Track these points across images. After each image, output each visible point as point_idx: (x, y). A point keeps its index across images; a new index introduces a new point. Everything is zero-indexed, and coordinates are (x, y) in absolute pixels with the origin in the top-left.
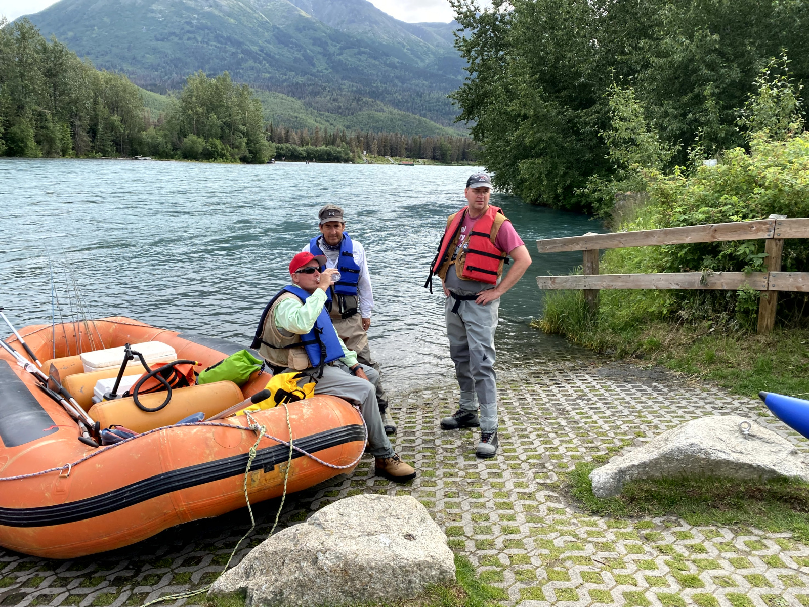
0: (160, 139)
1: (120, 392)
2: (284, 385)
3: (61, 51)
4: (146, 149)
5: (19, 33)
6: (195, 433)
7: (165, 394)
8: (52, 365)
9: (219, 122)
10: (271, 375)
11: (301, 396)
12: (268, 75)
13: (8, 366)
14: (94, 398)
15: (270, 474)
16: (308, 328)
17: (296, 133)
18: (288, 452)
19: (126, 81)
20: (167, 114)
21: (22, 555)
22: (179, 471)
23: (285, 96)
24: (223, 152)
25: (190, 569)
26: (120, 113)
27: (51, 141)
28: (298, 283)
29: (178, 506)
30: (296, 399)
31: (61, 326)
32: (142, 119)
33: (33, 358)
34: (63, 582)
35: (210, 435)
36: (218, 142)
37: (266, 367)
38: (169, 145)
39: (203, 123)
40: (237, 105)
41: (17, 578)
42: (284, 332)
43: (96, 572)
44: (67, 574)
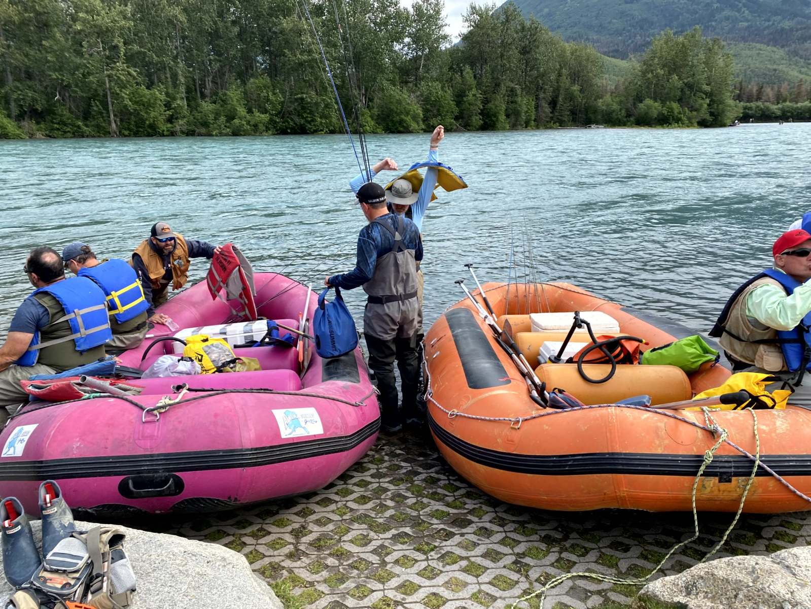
0: (615, 107)
1: (564, 357)
2: (750, 386)
3: (536, 28)
4: (600, 117)
5: (504, 16)
6: (646, 419)
7: (608, 368)
8: (506, 321)
9: (680, 84)
10: (730, 372)
11: (769, 403)
12: (746, 24)
13: (472, 316)
14: (540, 357)
15: (724, 486)
16: (792, 325)
17: (772, 89)
18: (752, 467)
19: (591, 50)
20: (625, 80)
21: (470, 485)
22: (625, 454)
23: (763, 46)
24: (679, 116)
25: (618, 554)
26: (580, 83)
27: (517, 114)
28: (782, 267)
29: (620, 491)
30: (763, 406)
31: (514, 286)
32: (600, 87)
33: (491, 312)
34: (502, 523)
35: (661, 425)
36: (675, 106)
37: (723, 359)
38: (623, 111)
39: (662, 86)
40: (704, 63)
41: (465, 504)
42: (756, 323)
43: (528, 523)
44: (504, 516)
